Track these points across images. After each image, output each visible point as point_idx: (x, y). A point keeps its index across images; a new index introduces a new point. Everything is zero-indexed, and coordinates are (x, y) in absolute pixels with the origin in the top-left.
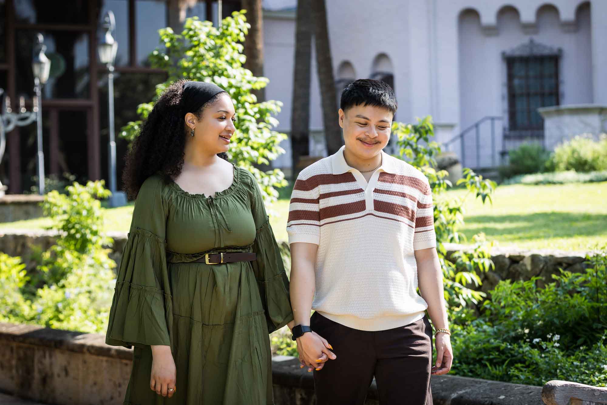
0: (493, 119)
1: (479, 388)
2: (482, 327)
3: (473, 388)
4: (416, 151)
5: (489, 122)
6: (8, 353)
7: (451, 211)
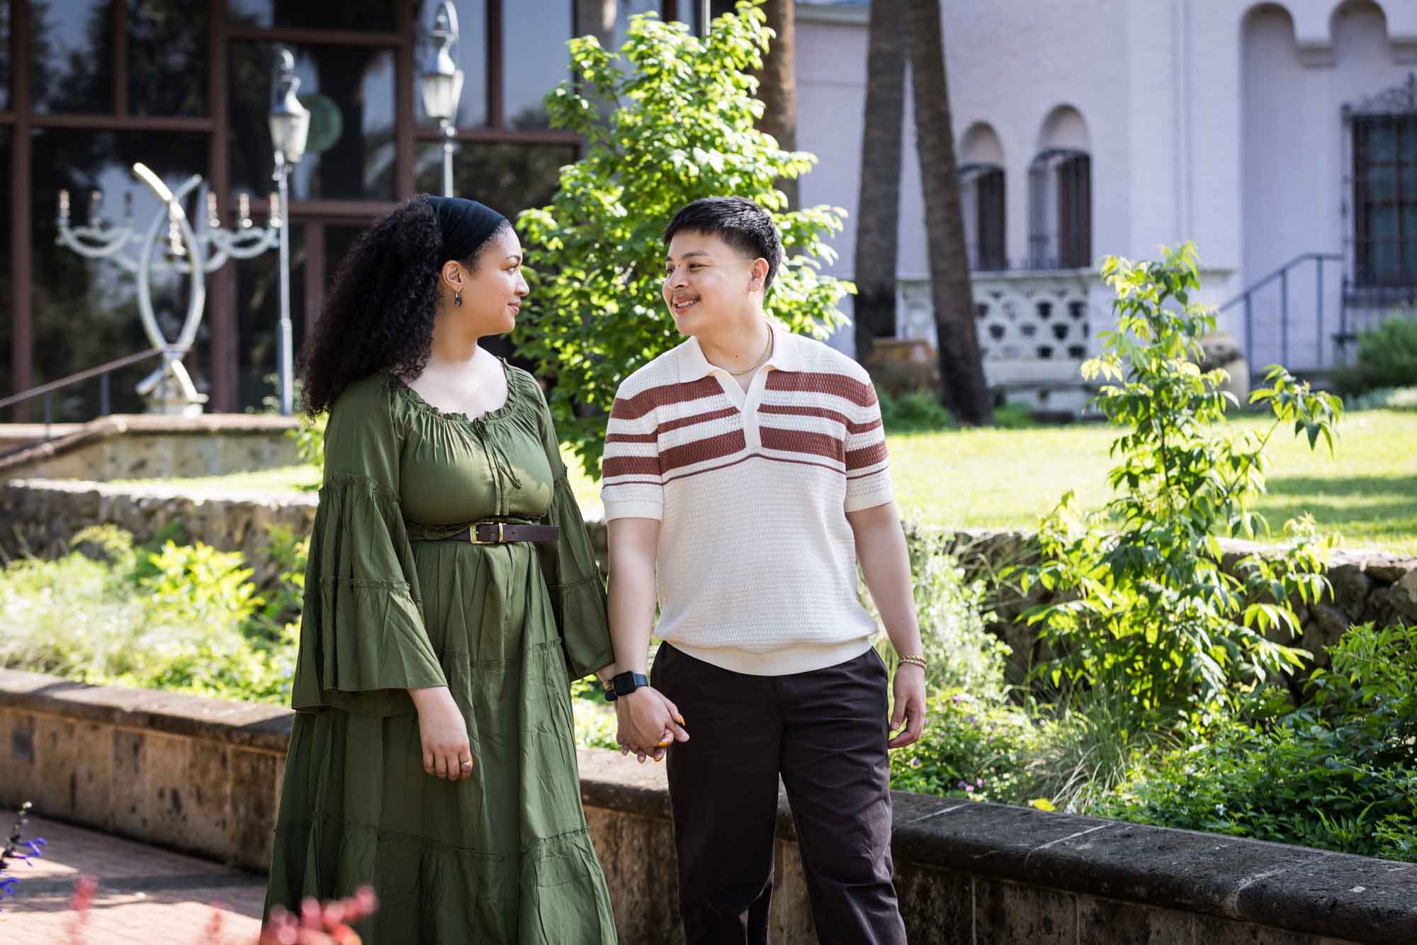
0: (1320, 258)
1: (1303, 866)
2: (1307, 729)
3: (1290, 868)
4: (1157, 323)
5: (1312, 264)
6: (214, 766)
7: (1236, 462)
